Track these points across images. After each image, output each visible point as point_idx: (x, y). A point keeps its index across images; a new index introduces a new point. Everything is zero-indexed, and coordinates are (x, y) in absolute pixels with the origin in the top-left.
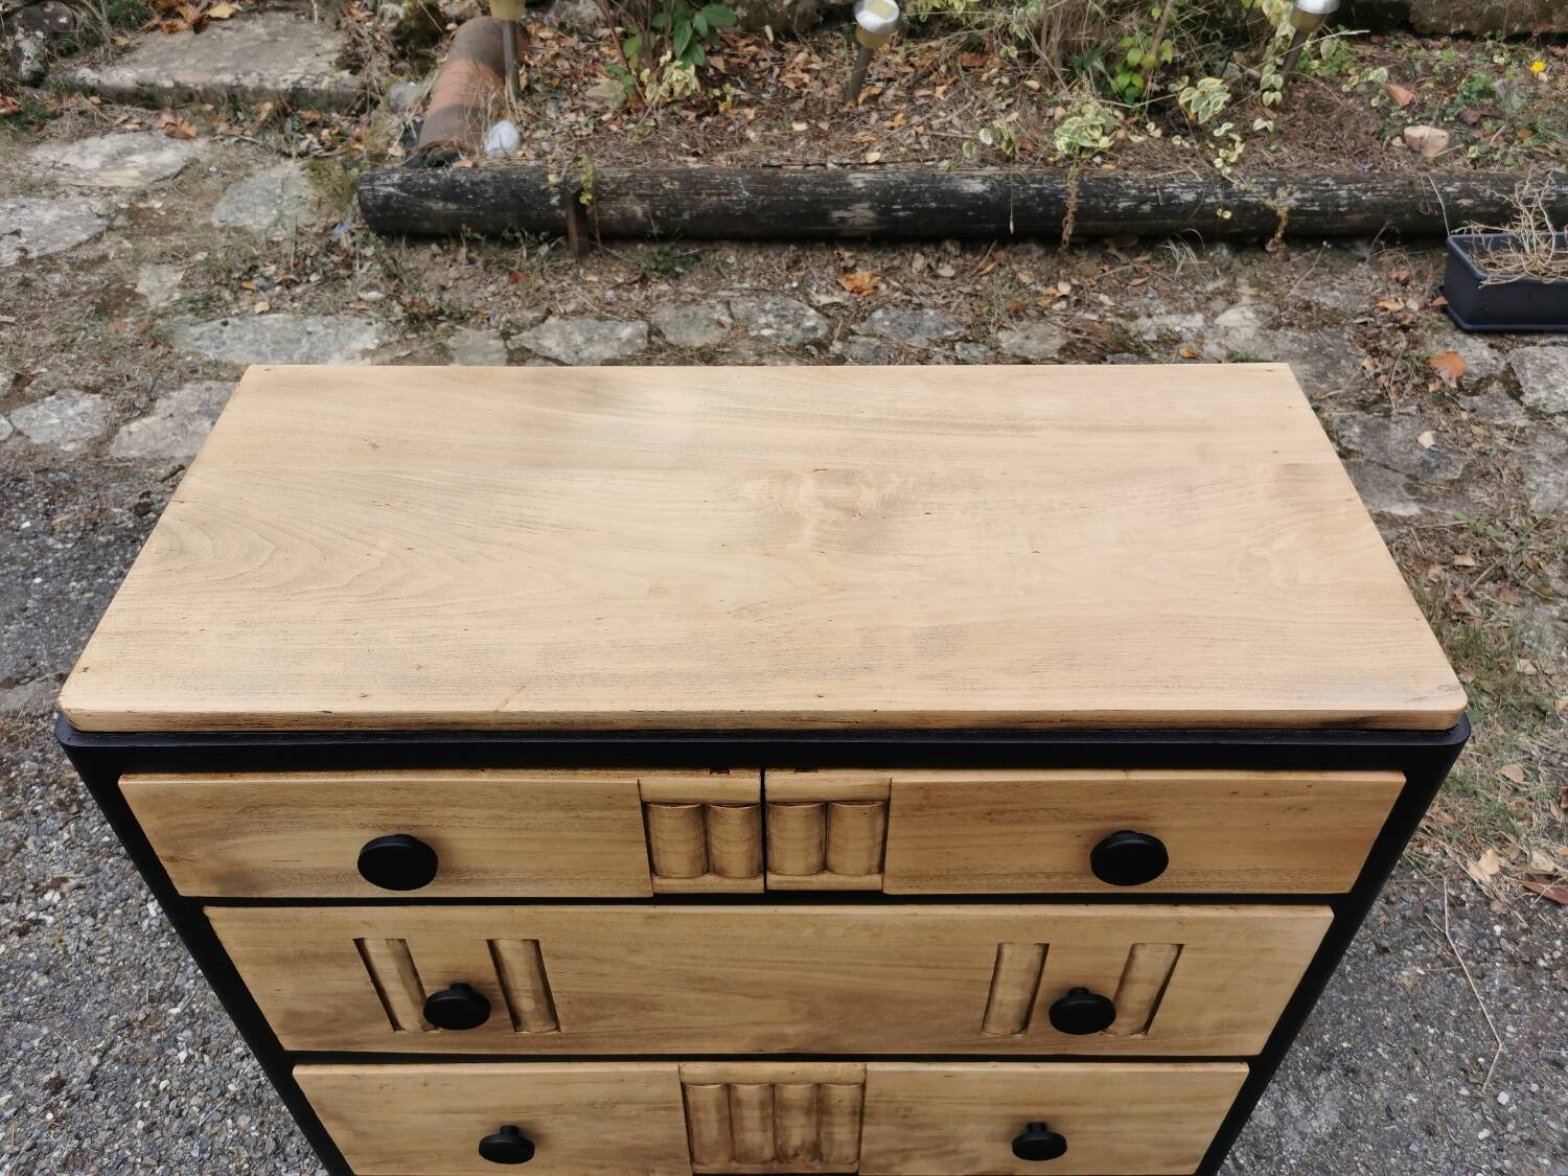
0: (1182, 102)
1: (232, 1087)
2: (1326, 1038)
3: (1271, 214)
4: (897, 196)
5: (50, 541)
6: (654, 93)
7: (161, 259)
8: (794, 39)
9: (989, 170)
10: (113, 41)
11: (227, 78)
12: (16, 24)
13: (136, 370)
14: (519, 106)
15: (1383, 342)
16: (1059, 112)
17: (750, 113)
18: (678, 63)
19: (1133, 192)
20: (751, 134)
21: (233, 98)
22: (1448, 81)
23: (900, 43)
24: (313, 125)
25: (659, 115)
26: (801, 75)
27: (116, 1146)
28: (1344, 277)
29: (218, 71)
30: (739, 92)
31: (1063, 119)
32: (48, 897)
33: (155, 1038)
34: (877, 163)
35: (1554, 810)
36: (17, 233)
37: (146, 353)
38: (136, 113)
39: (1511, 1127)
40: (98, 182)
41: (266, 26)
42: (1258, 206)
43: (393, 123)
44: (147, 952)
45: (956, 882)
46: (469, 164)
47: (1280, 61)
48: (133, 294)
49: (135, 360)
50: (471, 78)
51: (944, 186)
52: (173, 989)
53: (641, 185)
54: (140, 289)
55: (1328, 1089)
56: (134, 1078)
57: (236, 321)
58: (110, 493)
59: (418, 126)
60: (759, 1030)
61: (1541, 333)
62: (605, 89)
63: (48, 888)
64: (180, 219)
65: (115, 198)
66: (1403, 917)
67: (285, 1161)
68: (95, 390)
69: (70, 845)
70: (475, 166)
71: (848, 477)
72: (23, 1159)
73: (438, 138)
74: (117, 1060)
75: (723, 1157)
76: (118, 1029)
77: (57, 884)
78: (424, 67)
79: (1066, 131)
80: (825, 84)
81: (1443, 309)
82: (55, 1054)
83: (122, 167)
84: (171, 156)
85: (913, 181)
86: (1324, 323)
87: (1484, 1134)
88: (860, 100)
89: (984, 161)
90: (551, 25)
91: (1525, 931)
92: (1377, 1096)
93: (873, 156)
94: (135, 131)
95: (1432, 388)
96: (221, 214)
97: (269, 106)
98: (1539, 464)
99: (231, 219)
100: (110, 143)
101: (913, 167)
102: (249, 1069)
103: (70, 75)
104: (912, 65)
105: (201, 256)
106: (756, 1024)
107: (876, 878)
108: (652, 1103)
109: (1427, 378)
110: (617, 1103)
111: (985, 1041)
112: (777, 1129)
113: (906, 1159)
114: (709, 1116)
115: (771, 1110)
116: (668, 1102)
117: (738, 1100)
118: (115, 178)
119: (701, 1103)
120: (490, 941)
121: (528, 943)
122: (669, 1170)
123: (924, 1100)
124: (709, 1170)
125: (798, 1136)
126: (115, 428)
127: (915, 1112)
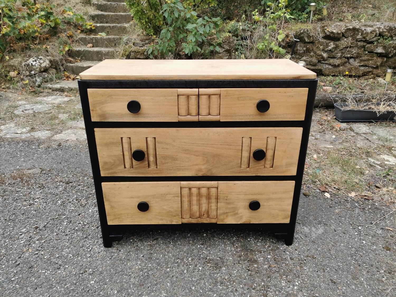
1: (76, 228)
2: (320, 219)
5: (39, 149)
7: (64, 113)
10: (55, 81)
12: (36, 76)
13: (58, 127)
15: (323, 123)
22: (331, 82)
27: (50, 237)
32: (36, 200)
33: (59, 221)
35: (367, 187)
36: (33, 109)
37: (61, 125)
38: (59, 93)
39: (362, 232)
40: (51, 102)
44: (58, 208)
45: (233, 117)
48: (57, 117)
52: (63, 214)
54: (59, 117)
55: (321, 227)
56: (54, 227)
57: (80, 121)
58: (52, 144)
60: (197, 167)
61: (357, 122)
63: (36, 199)
64: (68, 107)
65: (54, 104)
66: (335, 202)
67: (88, 239)
68: (49, 130)
69: (41, 193)
72: (28, 239)
74: (50, 224)
75: (188, 216)
76: (51, 219)
77: (38, 198)
81: (336, 119)
82: (36, 223)
83: (56, 100)
84: (66, 99)
87: (356, 233)
91: (362, 204)
92: (332, 228)
94: (59, 95)
95: (334, 130)
96: (77, 107)
98: (359, 140)
99: (79, 108)
100: (53, 97)
102: (80, 225)
103: (46, 85)
106: (197, 165)
107: (219, 116)
108: (174, 194)
109: (333, 128)
110: (167, 194)
111: (241, 171)
112: (200, 205)
113: (227, 216)
114: (186, 199)
115: (198, 198)
116: (177, 194)
117: (192, 193)
118: (54, 102)
119: (184, 195)
120: (146, 138)
121: (154, 138)
122: (176, 221)
123: (230, 193)
124: (185, 221)
125: (204, 207)
126: (54, 135)
127: (228, 198)
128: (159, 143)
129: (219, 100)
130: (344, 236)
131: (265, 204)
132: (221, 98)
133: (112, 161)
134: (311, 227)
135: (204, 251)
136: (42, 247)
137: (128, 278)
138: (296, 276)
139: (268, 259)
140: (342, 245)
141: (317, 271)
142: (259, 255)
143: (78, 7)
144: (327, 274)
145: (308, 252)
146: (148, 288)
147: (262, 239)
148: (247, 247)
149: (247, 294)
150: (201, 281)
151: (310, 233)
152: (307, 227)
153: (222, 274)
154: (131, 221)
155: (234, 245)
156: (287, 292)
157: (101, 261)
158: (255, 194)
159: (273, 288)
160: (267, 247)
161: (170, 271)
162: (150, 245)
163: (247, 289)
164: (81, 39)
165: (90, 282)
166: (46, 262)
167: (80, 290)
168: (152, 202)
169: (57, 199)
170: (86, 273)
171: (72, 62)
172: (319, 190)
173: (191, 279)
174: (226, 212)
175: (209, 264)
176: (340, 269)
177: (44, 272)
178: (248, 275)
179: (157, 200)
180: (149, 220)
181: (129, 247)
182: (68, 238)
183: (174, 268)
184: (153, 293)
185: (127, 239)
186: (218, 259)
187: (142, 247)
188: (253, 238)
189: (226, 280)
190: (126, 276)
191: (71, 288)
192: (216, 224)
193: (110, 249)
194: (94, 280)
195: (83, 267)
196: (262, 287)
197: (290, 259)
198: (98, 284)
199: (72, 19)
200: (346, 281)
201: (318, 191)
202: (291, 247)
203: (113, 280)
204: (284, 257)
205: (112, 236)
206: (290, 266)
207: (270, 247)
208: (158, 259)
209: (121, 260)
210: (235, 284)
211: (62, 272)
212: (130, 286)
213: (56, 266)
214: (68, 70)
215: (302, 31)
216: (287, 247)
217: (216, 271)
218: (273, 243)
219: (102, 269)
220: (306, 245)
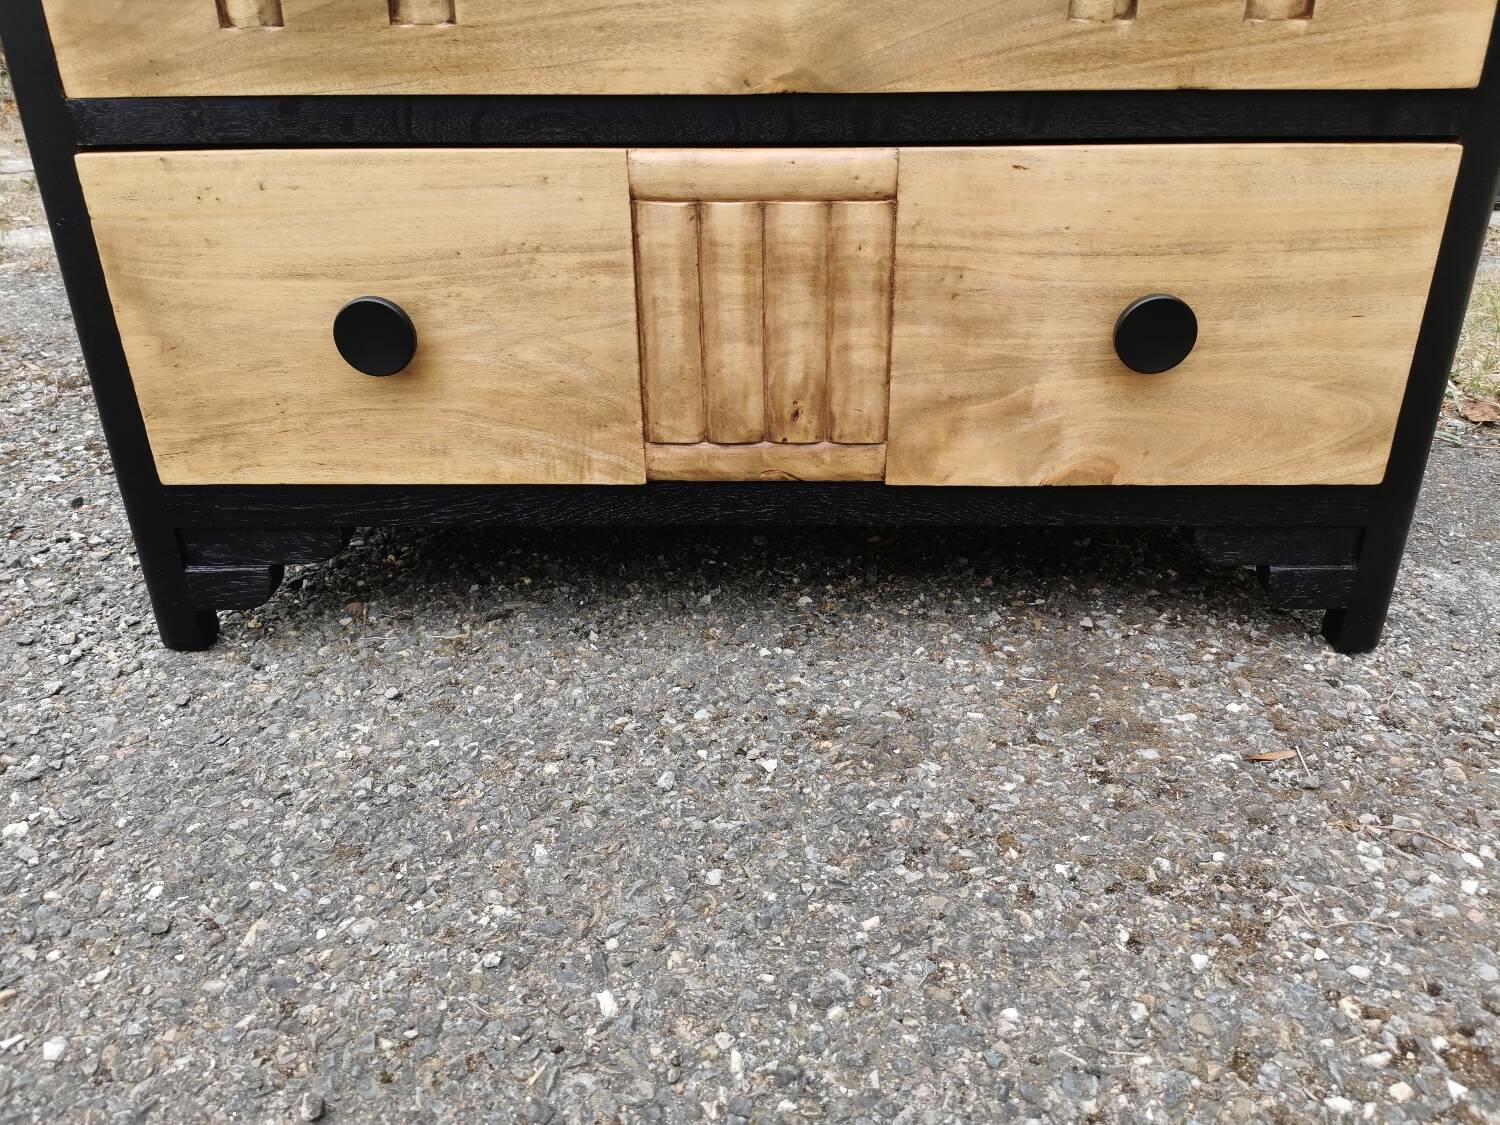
60: (744, 11)
108: (590, 249)
110: (537, 249)
111: (1074, 43)
112: (767, 337)
113: (954, 429)
114: (669, 291)
115: (759, 280)
116: (610, 248)
117: (713, 244)
119: (658, 252)
122: (613, 459)
123: (981, 243)
124: (671, 462)
125: (799, 355)
127: (970, 279)
131: (1228, 328)
134: (1470, 571)
135: (796, 679)
137: (269, 810)
138: (1449, 813)
139: (1227, 717)
142: (1165, 696)
145: (1489, 686)
146: (394, 868)
147: (1172, 618)
148: (1077, 659)
149: (1114, 923)
150: (772, 836)
153: (920, 796)
155: (990, 649)
156: (1413, 913)
157: (118, 716)
158: (1157, 252)
159: (1301, 886)
160: (1208, 657)
161: (565, 775)
162: (459, 642)
163: (1109, 891)
173: (698, 824)
174: (947, 391)
175: (825, 744)
178: (1099, 807)
179: (475, 294)
180: (434, 452)
181: (321, 652)
183: (591, 762)
184: (419, 905)
185: (321, 614)
186: (892, 715)
188: (1115, 614)
189: (948, 830)
190: (258, 803)
192: (875, 490)
193: (199, 657)
194: (32, 817)
196: (1219, 881)
197: (1382, 722)
198: (52, 839)
202: (1370, 659)
203: (162, 821)
204: (1338, 714)
205: (204, 570)
206: (1394, 759)
207: (1231, 657)
208: (492, 712)
209: (249, 713)
210: (1014, 854)
212: (266, 858)
216: (1346, 659)
217: (875, 780)
218: (1249, 639)
219: (113, 757)
220: (1468, 652)
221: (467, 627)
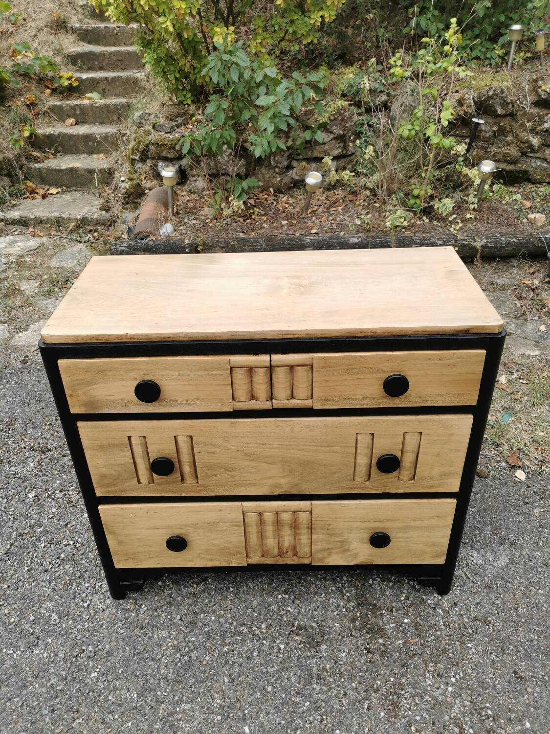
0: (435, 207)
1: (62, 555)
2: (503, 533)
3: (474, 248)
4: (324, 244)
6: (226, 213)
7: (29, 278)
8: (282, 193)
9: (360, 235)
10: (10, 202)
11: (57, 214)
13: (21, 316)
14: (174, 218)
15: (523, 294)
16: (388, 214)
17: (265, 218)
18: (236, 200)
19: (418, 241)
20: (265, 225)
21: (58, 222)
22: (545, 200)
23: (324, 193)
24: (90, 231)
25: (229, 220)
26: (284, 205)
27: (17, 575)
28: (507, 273)
29: (52, 212)
30: (260, 211)
31: (389, 216)
33: (32, 539)
34: (315, 233)
37: (25, 310)
38: (19, 229)
40: (4, 252)
41: (71, 196)
42: (469, 245)
43: (124, 227)
44: (28, 510)
45: (339, 402)
46: (154, 239)
47: (476, 193)
48: (19, 290)
49: (21, 312)
50: (156, 208)
51: (342, 240)
52: (39, 523)
53: (221, 243)
54: (22, 288)
55: (504, 551)
56: (24, 553)
57: (61, 298)
58: (12, 357)
59: (134, 227)
60: (271, 481)
62: (207, 212)
64: (37, 264)
65: (11, 258)
66: (534, 492)
67: (84, 580)
68: (5, 323)
70: (156, 239)
71: (299, 277)
73: (142, 230)
74: (16, 547)
75: (259, 554)
76: (17, 536)
78: (136, 206)
79: (390, 220)
80: (294, 207)
81: (549, 282)
83: (14, 247)
84: (33, 243)
85: (330, 239)
86: (499, 289)
88: (308, 212)
89: (358, 232)
90: (186, 191)
92: (524, 553)
93: (314, 231)
94: (18, 234)
95: (544, 310)
96: (54, 262)
97: (73, 224)
99: (58, 264)
100: (9, 239)
101: (330, 234)
102: (69, 549)
104: (328, 200)
105: (46, 277)
106: (271, 478)
107: (310, 401)
108: (232, 522)
109: (542, 306)
110: (218, 522)
111: (355, 486)
112: (279, 538)
113: (330, 554)
114: (253, 531)
115: (276, 527)
116: (238, 522)
117: (264, 521)
118: (11, 251)
119: (250, 522)
120: (175, 437)
121: (189, 437)
122: (238, 562)
123: (335, 520)
124: (254, 561)
125: (287, 541)
126: (13, 335)
127: (331, 526)
128: (198, 444)
129: (310, 374)
130: (544, 572)
131: (400, 535)
132: (314, 370)
133: (114, 473)
134: (486, 553)
135: (289, 609)
136: (4, 599)
137: (156, 666)
138: (452, 662)
139: (403, 625)
140: (541, 592)
141: (491, 653)
142: (388, 616)
143: (43, 36)
144: (508, 659)
145: (476, 608)
146: (191, 687)
147: (395, 579)
148: (366, 599)
149: (364, 703)
150: (284, 673)
151: (484, 565)
152: (478, 550)
154: (158, 562)
156: (435, 698)
157: (107, 629)
158: (380, 521)
159: (409, 690)
160: (402, 598)
161: (229, 651)
162: (194, 593)
163: (364, 692)
164: (53, 109)
165: (90, 674)
166: (13, 630)
167: (74, 691)
168: (192, 535)
169: (27, 490)
170: (82, 655)
171: (39, 160)
172: (507, 462)
173: (265, 670)
174: (327, 547)
175: (297, 638)
176: (532, 647)
177: (11, 652)
178: (366, 661)
179: (202, 531)
180: (189, 561)
181: (156, 598)
182: (48, 578)
183: (235, 646)
184: (199, 699)
186: (314, 625)
187: (179, 599)
188: (379, 578)
189: (327, 671)
190: (152, 663)
191: (58, 688)
192: (309, 566)
193: (122, 602)
194: (98, 670)
195: (78, 641)
196: (391, 687)
197: (444, 625)
198: (105, 678)
199: (32, 66)
200: (542, 675)
201: (504, 464)
202: (446, 597)
203: (130, 669)
204: (433, 622)
205: (124, 583)
206: (443, 642)
207: (408, 599)
208: (207, 625)
209: (142, 627)
210: (343, 680)
211: (42, 652)
212: (159, 683)
213: (31, 639)
214: (32, 177)
215: (491, 93)
216: (440, 598)
217: (310, 652)
218: (415, 588)
219: (111, 646)
220: (475, 593)
221: (195, 586)
